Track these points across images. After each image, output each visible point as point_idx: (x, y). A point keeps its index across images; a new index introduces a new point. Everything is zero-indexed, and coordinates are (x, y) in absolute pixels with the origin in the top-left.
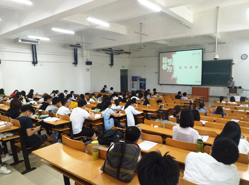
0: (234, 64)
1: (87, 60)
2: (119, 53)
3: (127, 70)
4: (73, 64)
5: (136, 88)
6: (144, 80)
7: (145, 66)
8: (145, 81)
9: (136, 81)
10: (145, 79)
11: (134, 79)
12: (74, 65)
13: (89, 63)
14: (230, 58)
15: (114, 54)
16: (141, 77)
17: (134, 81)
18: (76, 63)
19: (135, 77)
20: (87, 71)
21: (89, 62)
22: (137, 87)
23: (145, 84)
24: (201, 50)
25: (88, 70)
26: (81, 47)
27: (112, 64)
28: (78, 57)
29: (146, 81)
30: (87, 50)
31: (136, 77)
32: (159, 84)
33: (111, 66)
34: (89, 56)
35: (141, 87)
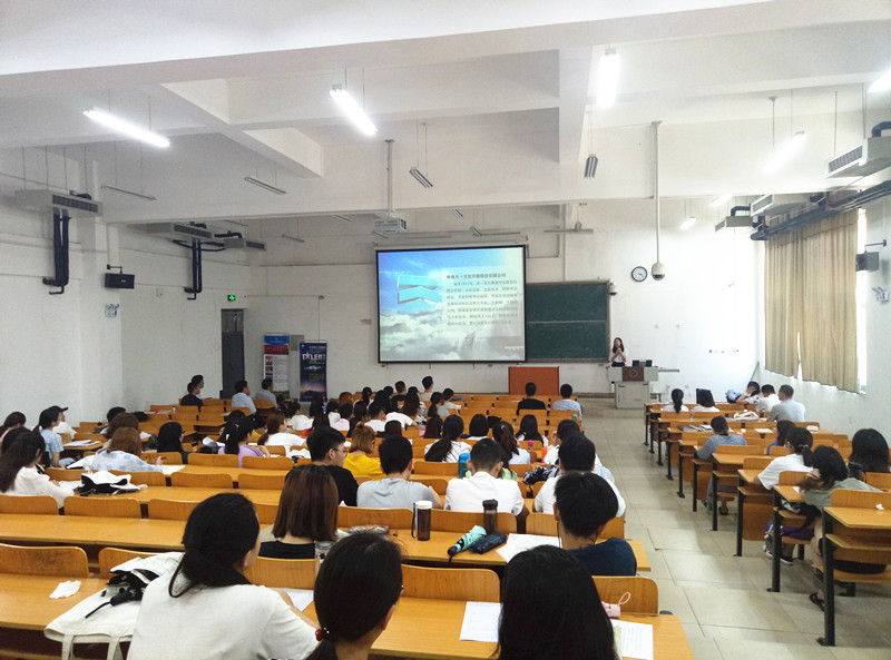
0: (614, 294)
1: (109, 267)
2: (222, 245)
3: (241, 310)
4: (46, 281)
5: (282, 381)
6: (321, 348)
7: (321, 297)
8: (325, 352)
9: (286, 352)
10: (325, 345)
11: (275, 345)
12: (48, 288)
13: (118, 281)
14: (603, 277)
15: (203, 247)
16: (302, 336)
17: (273, 353)
18: (59, 278)
19: (280, 338)
20: (109, 316)
21: (121, 276)
22: (287, 377)
23: (323, 364)
24: (521, 249)
25: (112, 310)
26: (99, 209)
27: (195, 288)
28: (70, 253)
29: (328, 353)
30: (109, 224)
31: (285, 339)
32: (379, 362)
33: (192, 295)
34: (115, 249)
35: (306, 376)
